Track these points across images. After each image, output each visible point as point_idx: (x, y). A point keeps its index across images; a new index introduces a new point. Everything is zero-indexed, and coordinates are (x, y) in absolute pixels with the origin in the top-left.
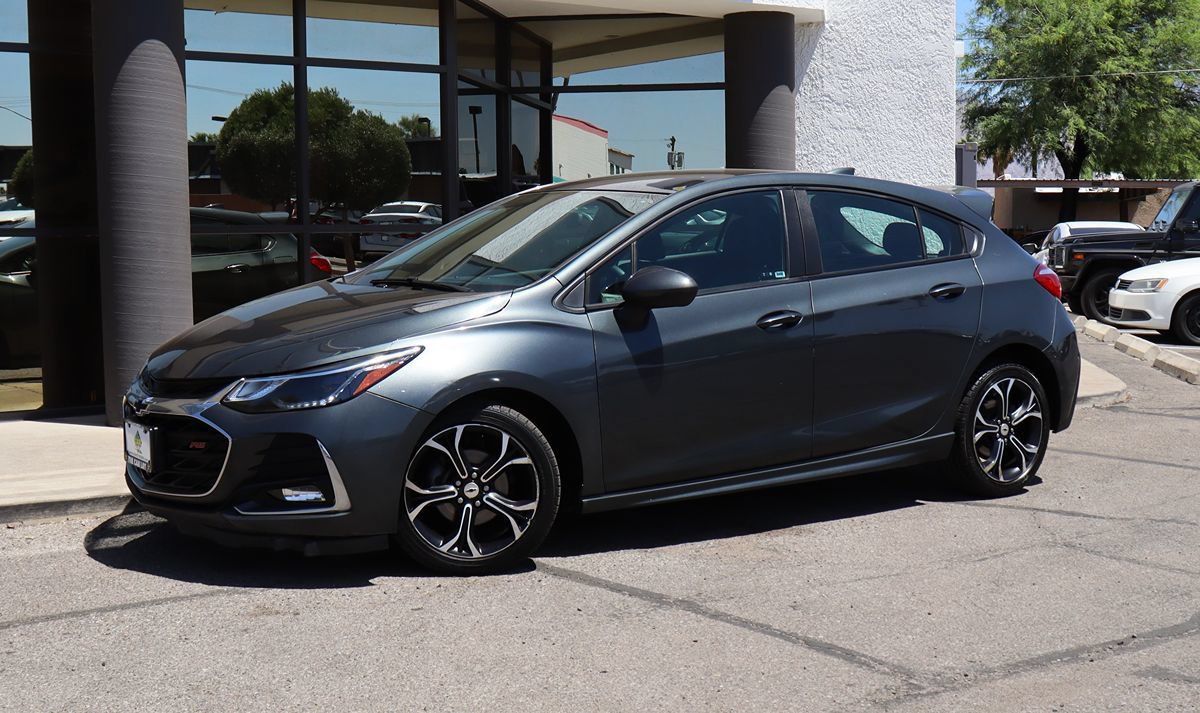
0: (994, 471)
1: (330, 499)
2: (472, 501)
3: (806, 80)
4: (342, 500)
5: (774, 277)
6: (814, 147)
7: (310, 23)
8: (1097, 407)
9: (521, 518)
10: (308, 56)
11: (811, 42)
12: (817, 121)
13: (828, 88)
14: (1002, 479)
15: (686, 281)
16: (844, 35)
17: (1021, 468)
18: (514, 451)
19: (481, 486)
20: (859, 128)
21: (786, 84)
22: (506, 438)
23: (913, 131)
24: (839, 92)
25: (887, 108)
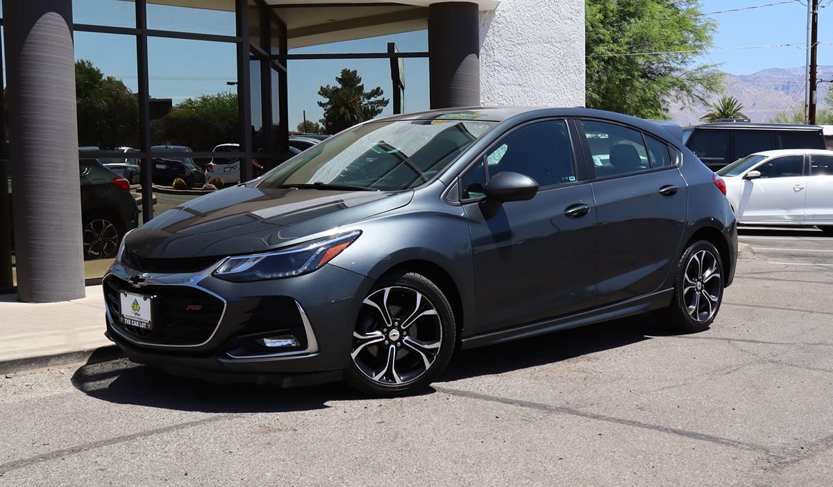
0: (695, 314)
1: (303, 344)
2: (395, 343)
4: (312, 344)
5: (568, 181)
6: (488, 98)
9: (429, 353)
10: (148, 28)
11: (486, 24)
12: (490, 80)
13: (498, 57)
14: (698, 320)
16: (508, 20)
17: (709, 312)
18: (424, 306)
19: (401, 331)
20: (519, 85)
21: (474, 53)
22: (419, 296)
23: (557, 86)
24: (505, 59)
25: (539, 70)
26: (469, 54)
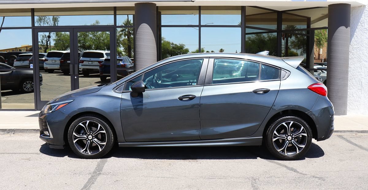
0: (283, 151)
2: (90, 140)
3: (359, 24)
5: (191, 85)
9: (102, 146)
11: (362, 12)
12: (362, 37)
13: (366, 26)
14: (286, 154)
21: (344, 26)
26: (340, 26)
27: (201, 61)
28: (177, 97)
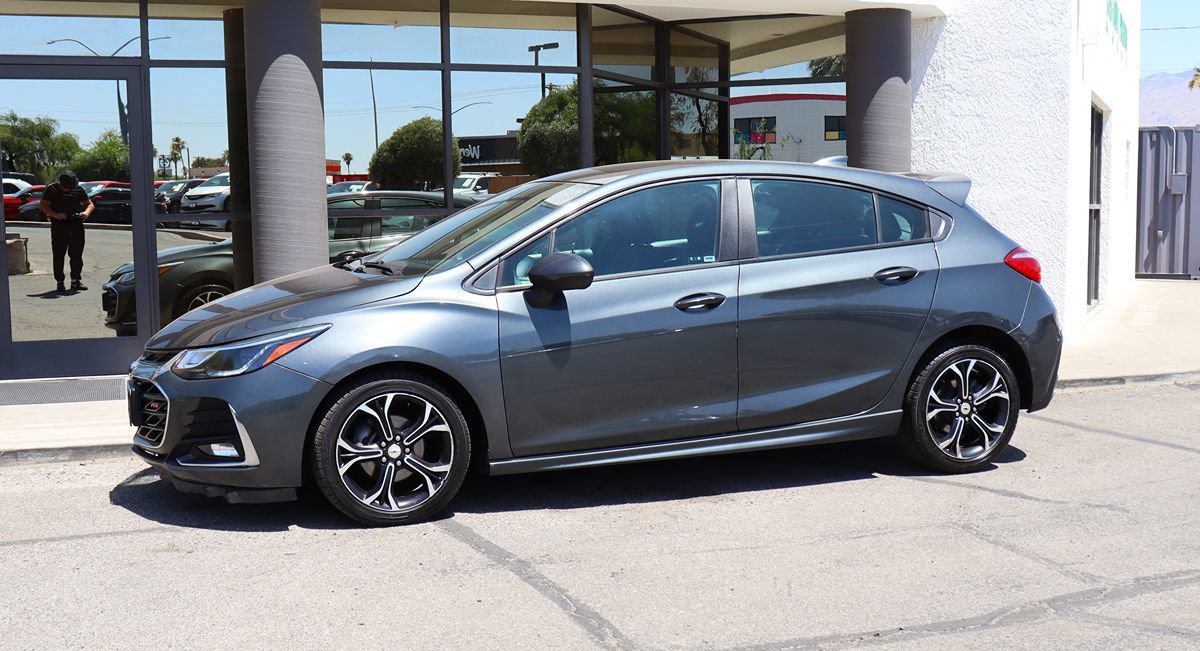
0: (952, 446)
1: (241, 457)
3: (929, 70)
4: (252, 458)
5: (702, 262)
6: (936, 134)
7: (453, 30)
8: (1179, 385)
9: (434, 477)
10: (452, 62)
11: (934, 35)
12: (939, 110)
13: (950, 78)
14: (960, 456)
15: (586, 267)
16: (964, 28)
20: (978, 115)
21: (900, 76)
23: (1029, 116)
24: (959, 82)
25: (1005, 95)
26: (890, 77)
27: (715, 187)
28: (669, 301)
